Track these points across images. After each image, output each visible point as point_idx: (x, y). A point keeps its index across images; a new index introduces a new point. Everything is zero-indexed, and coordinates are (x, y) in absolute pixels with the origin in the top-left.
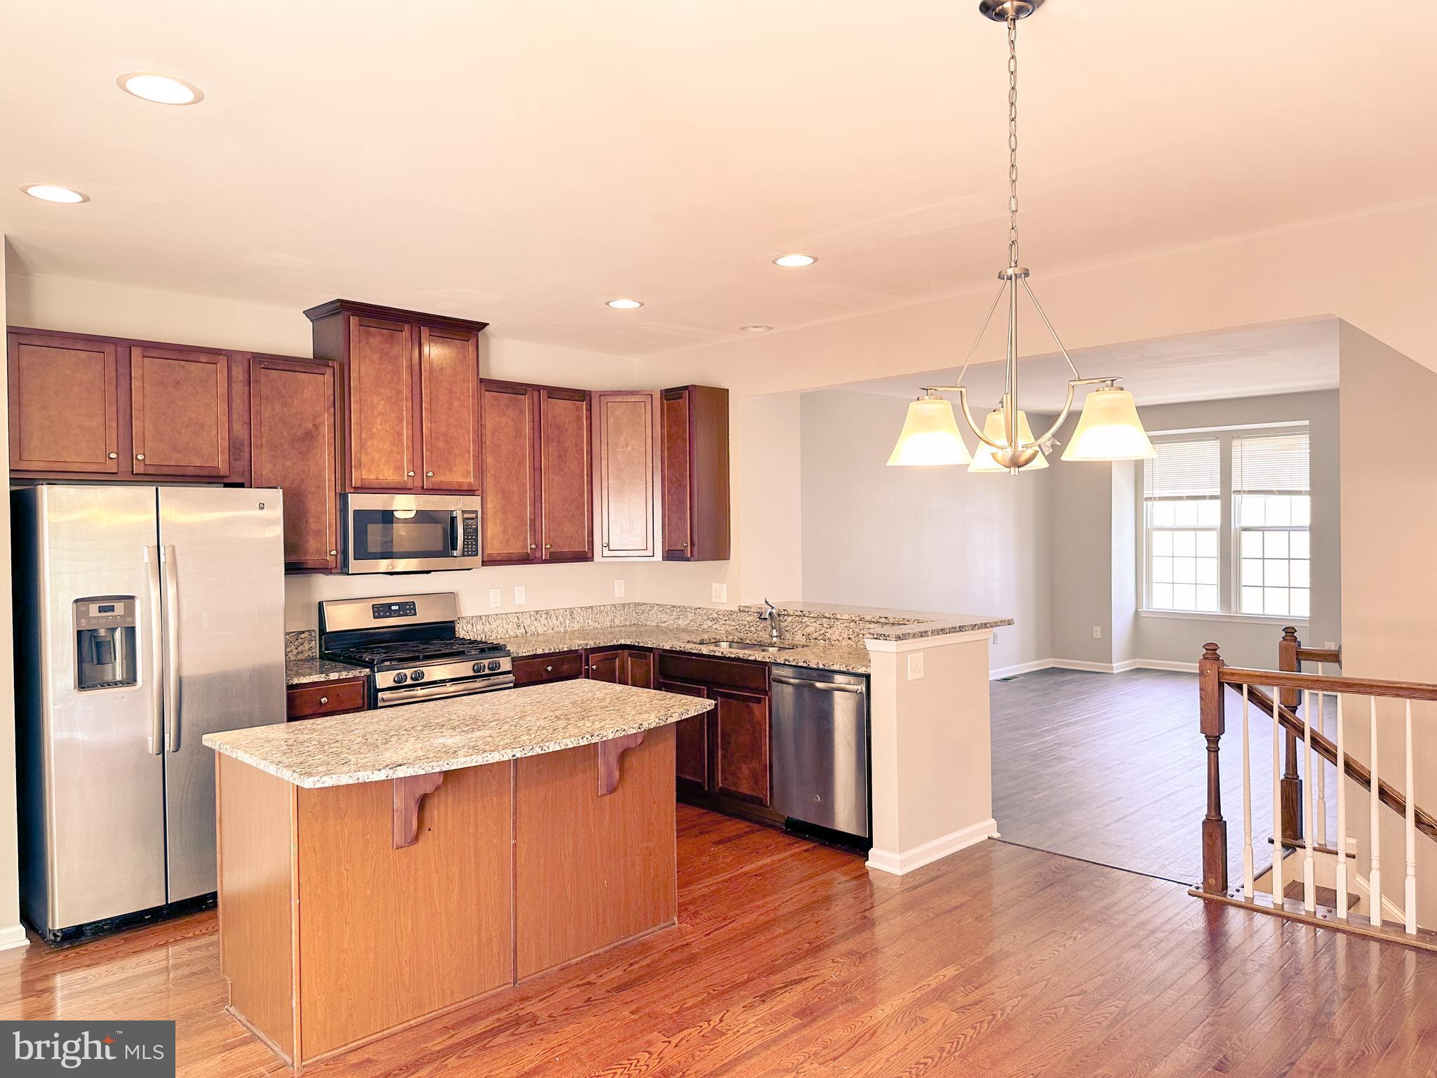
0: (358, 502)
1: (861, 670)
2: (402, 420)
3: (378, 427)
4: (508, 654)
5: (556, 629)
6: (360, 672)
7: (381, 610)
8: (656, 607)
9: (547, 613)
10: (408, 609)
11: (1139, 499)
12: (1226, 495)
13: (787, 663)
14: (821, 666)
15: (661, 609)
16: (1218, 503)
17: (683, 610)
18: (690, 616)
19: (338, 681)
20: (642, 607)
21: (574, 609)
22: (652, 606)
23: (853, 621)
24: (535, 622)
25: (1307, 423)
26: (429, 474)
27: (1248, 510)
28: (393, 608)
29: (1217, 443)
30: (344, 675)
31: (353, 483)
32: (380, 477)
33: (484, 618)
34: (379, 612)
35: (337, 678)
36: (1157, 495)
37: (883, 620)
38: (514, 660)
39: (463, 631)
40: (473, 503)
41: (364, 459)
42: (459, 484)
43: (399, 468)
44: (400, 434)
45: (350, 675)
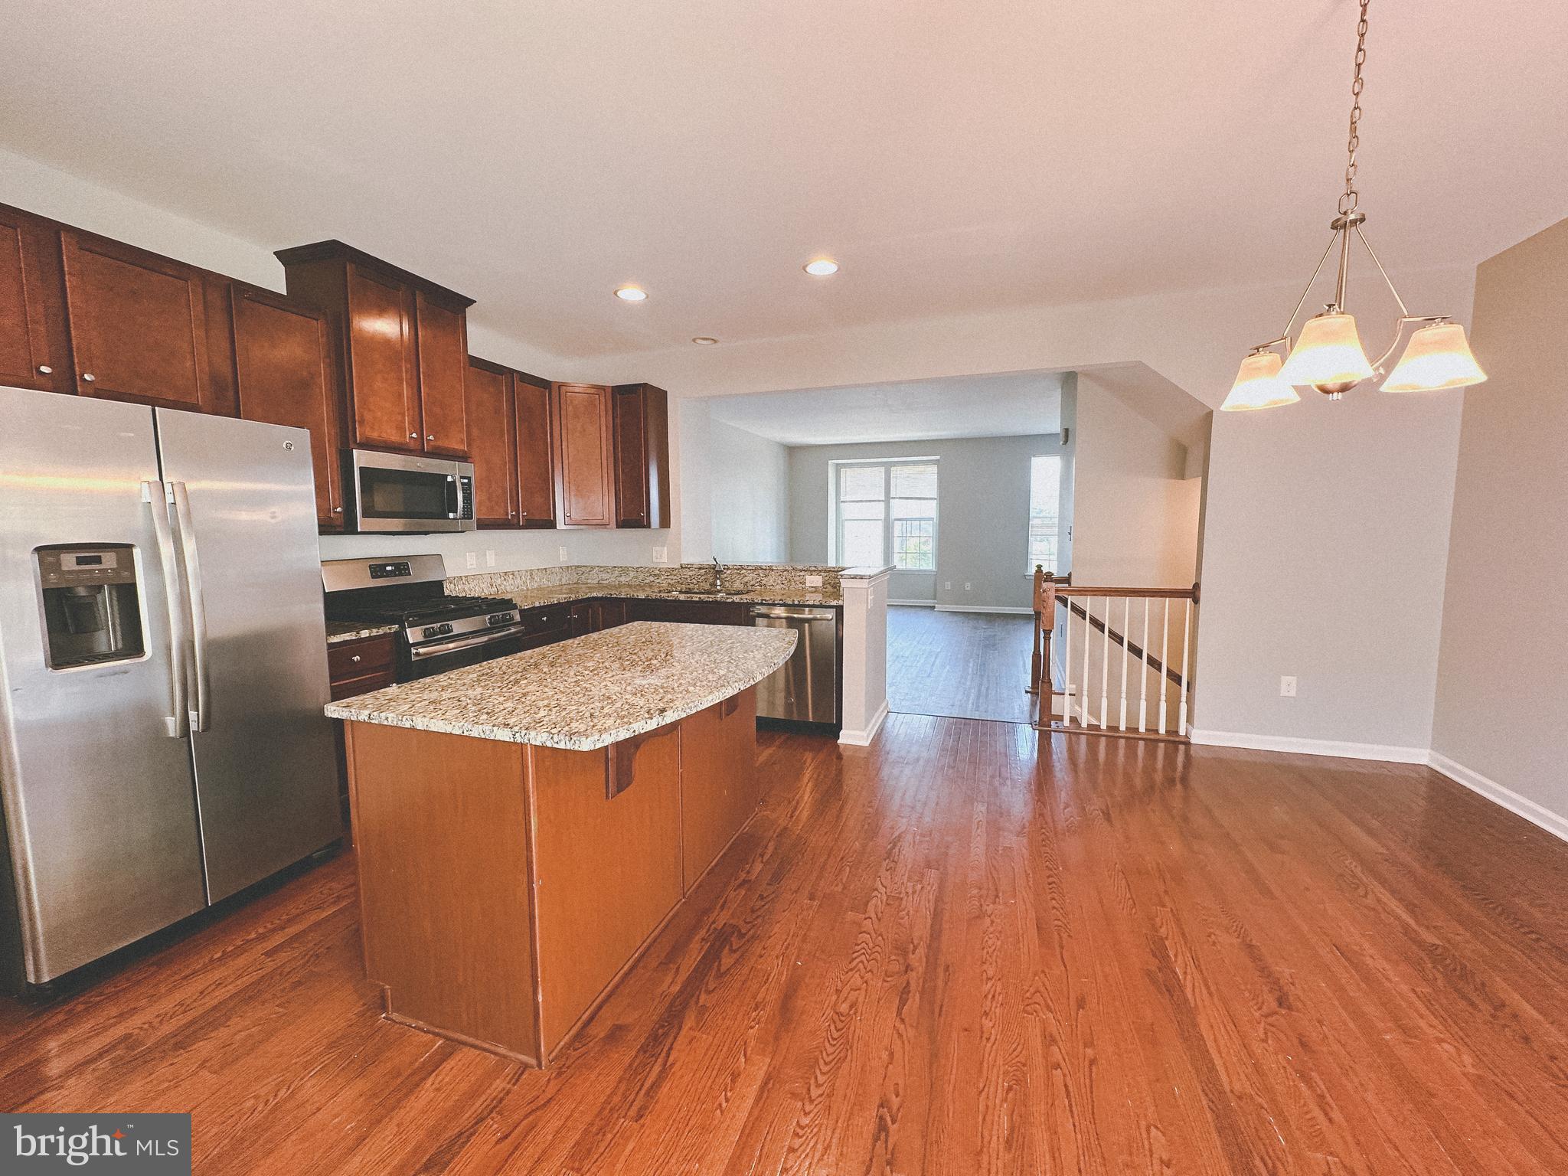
0: (362, 459)
1: (834, 603)
2: (401, 380)
3: (378, 384)
4: (515, 607)
5: (520, 587)
6: (389, 629)
7: (377, 569)
8: (597, 568)
9: (513, 574)
10: (403, 569)
11: (838, 502)
12: (888, 498)
13: (764, 602)
14: (796, 603)
15: (602, 569)
16: (883, 504)
17: (625, 570)
18: (632, 574)
19: (370, 638)
20: (583, 569)
21: (532, 570)
22: (593, 568)
23: (786, 570)
24: (505, 583)
25: (938, 457)
26: (431, 437)
27: (898, 509)
28: (389, 568)
29: (883, 469)
30: (374, 632)
31: (358, 439)
32: (384, 435)
33: (464, 578)
34: (376, 572)
35: (368, 635)
36: (848, 500)
37: (813, 569)
38: (522, 611)
39: (449, 590)
40: (469, 469)
41: (368, 416)
42: (455, 450)
43: (401, 428)
44: (400, 395)
45: (381, 632)
